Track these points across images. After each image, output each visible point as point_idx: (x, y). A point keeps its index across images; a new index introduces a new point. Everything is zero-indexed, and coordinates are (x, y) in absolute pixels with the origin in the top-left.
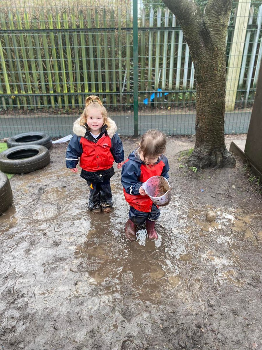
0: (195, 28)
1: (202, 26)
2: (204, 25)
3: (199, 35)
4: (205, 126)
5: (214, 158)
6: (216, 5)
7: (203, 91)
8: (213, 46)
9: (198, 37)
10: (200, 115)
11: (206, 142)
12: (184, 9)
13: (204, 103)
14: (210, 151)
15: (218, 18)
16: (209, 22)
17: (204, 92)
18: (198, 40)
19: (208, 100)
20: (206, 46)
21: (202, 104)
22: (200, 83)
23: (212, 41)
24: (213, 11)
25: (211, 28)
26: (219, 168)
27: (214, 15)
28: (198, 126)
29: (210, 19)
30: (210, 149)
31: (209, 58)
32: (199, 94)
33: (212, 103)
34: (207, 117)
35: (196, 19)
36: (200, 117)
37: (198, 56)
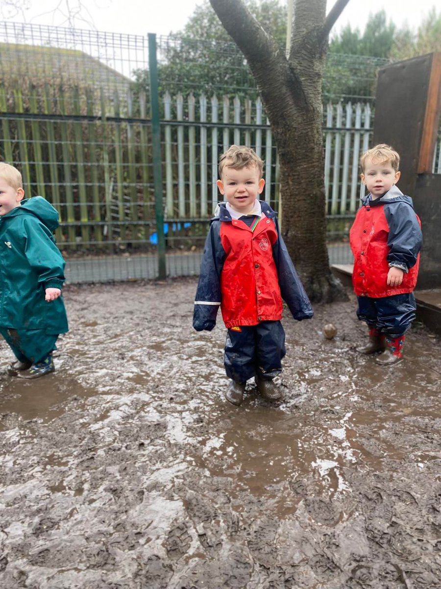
0: (279, 76)
1: (288, 72)
2: (292, 72)
3: (284, 86)
4: (301, 233)
5: (318, 287)
6: (308, 43)
7: (294, 175)
8: (306, 103)
9: (284, 90)
10: (292, 217)
11: (304, 261)
12: (261, 46)
13: (296, 195)
14: (311, 275)
15: (312, 62)
16: (299, 67)
17: (296, 177)
18: (284, 95)
19: (303, 190)
20: (296, 103)
21: (294, 198)
22: (289, 162)
23: (305, 96)
24: (303, 52)
25: (303, 76)
26: (328, 303)
27: (306, 58)
28: (289, 234)
29: (300, 63)
30: (310, 273)
31: (301, 123)
32: (287, 182)
33: (309, 195)
34: (302, 219)
35: (278, 62)
36: (292, 220)
37: (284, 119)
